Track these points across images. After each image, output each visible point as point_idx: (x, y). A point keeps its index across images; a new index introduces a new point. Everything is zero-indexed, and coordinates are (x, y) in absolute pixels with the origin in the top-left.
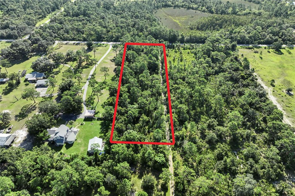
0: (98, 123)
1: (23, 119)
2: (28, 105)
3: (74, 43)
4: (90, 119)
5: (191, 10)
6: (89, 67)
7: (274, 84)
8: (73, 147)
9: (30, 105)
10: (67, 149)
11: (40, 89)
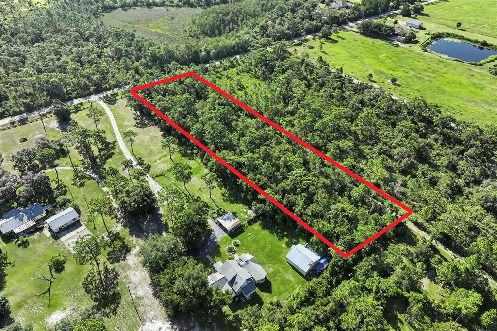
0: (256, 228)
1: (118, 303)
2: (89, 276)
3: (12, 123)
4: (240, 230)
5: (155, 8)
6: (113, 154)
7: (373, 79)
8: (273, 283)
9: (96, 274)
10: (271, 293)
11: (68, 236)
